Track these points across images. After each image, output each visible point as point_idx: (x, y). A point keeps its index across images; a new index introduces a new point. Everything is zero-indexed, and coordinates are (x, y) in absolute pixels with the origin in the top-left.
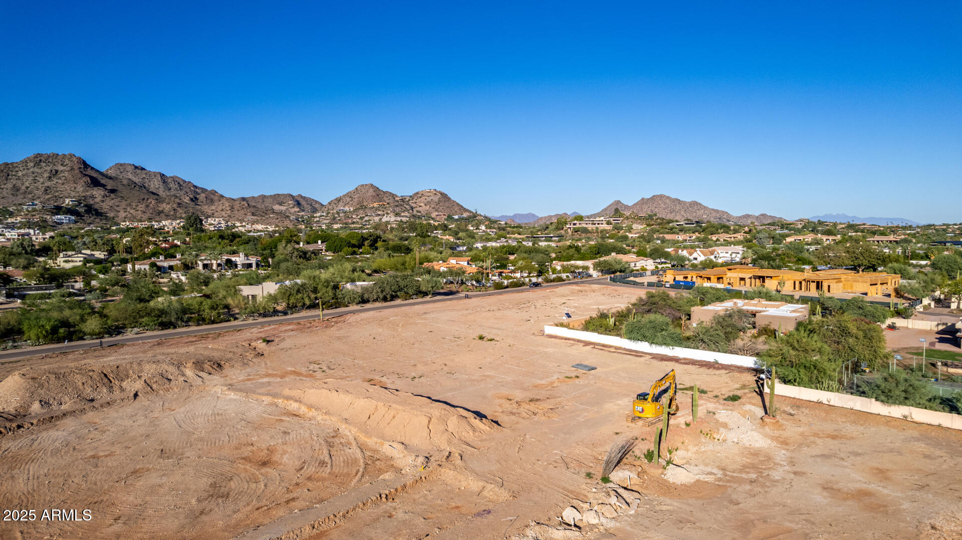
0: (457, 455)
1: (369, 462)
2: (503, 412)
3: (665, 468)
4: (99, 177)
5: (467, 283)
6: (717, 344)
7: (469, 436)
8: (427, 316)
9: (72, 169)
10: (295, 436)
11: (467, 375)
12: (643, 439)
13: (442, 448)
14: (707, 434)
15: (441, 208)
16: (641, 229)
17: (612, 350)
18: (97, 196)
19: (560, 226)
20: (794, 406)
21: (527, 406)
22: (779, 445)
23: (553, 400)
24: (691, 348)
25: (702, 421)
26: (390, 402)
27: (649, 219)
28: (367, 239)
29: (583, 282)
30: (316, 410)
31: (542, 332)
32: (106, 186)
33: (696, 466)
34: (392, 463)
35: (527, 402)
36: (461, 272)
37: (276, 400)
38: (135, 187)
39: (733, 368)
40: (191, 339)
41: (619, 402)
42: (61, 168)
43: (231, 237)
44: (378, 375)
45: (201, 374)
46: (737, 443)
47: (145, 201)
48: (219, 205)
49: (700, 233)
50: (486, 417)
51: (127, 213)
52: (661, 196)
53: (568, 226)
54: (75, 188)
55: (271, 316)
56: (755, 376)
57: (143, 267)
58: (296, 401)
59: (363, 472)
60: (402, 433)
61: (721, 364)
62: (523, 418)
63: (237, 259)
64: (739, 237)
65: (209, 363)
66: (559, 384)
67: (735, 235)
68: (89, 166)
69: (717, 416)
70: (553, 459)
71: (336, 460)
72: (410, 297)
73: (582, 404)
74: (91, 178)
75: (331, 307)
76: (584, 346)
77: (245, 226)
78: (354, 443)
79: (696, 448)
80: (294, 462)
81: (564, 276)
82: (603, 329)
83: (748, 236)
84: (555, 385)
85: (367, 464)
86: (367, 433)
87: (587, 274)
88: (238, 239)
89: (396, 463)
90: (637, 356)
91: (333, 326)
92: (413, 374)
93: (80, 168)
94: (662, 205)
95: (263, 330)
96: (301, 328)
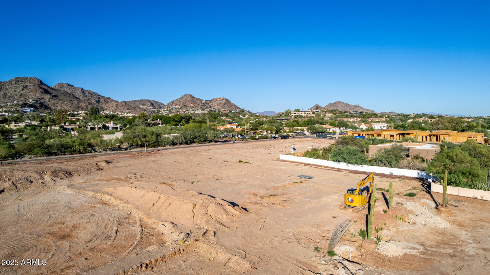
0: (212, 232)
1: (144, 237)
2: (250, 202)
3: (377, 244)
4: (48, 89)
5: (235, 136)
6: (391, 164)
7: (224, 218)
8: (209, 151)
9: (35, 85)
10: (97, 217)
11: (229, 181)
12: (354, 222)
13: (202, 227)
14: (401, 218)
15: (226, 107)
16: (330, 116)
17: (322, 168)
18: (46, 98)
19: (288, 115)
20: (455, 201)
21: (268, 199)
22: (458, 227)
23: (286, 195)
24: (374, 166)
25: (396, 209)
26: (169, 194)
27: (334, 112)
28: (184, 118)
29: (301, 137)
30: (120, 200)
31: (278, 159)
32: (52, 94)
33: (400, 242)
34: (161, 237)
35: (268, 196)
36: (232, 130)
37: (96, 194)
38: (67, 94)
39: (404, 177)
40: (62, 161)
41: (332, 197)
42: (29, 84)
43: (111, 117)
44: (171, 180)
45: (56, 179)
46: (425, 225)
47: (72, 102)
48: (110, 104)
49: (362, 118)
50: (238, 205)
51: (61, 107)
52: (340, 102)
53: (291, 114)
54: (36, 94)
55: (117, 151)
56: (419, 182)
57: (56, 128)
58: (109, 195)
59: (137, 245)
60: (174, 216)
61: (395, 175)
62: (265, 207)
63: (110, 125)
64: (383, 120)
65: (63, 172)
66: (290, 186)
67: (381, 119)
68: (44, 83)
69: (404, 206)
70: (287, 236)
71: (120, 235)
72: (202, 142)
73: (306, 198)
74: (44, 89)
75: (154, 146)
76: (304, 166)
77: (123, 114)
78: (138, 223)
79: (395, 228)
80: (87, 236)
81: (290, 134)
82: (316, 156)
83: (388, 119)
84: (287, 187)
85: (141, 238)
86: (149, 216)
87: (303, 134)
88: (115, 118)
89: (165, 238)
90: (339, 171)
91: (152, 155)
92: (194, 180)
93: (39, 84)
94: (340, 107)
95: (108, 157)
96: (132, 156)
